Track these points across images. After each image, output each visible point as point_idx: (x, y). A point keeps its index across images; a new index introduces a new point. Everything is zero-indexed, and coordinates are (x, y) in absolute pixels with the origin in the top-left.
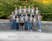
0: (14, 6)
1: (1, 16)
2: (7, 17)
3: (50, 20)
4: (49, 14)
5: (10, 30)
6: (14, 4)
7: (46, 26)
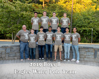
2: (7, 35)
3: (88, 41)
4: (86, 29)
5: (14, 59)
6: (22, 10)
7: (83, 52)
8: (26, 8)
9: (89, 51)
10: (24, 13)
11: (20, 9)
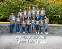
1: (1, 18)
3: (56, 23)
7: (55, 29)
8: (21, 3)
11: (18, 4)
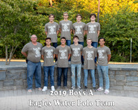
0: (25, 18)
7: (121, 77)
8: (29, 7)
9: (131, 75)
10: (27, 15)
11: (20, 10)
